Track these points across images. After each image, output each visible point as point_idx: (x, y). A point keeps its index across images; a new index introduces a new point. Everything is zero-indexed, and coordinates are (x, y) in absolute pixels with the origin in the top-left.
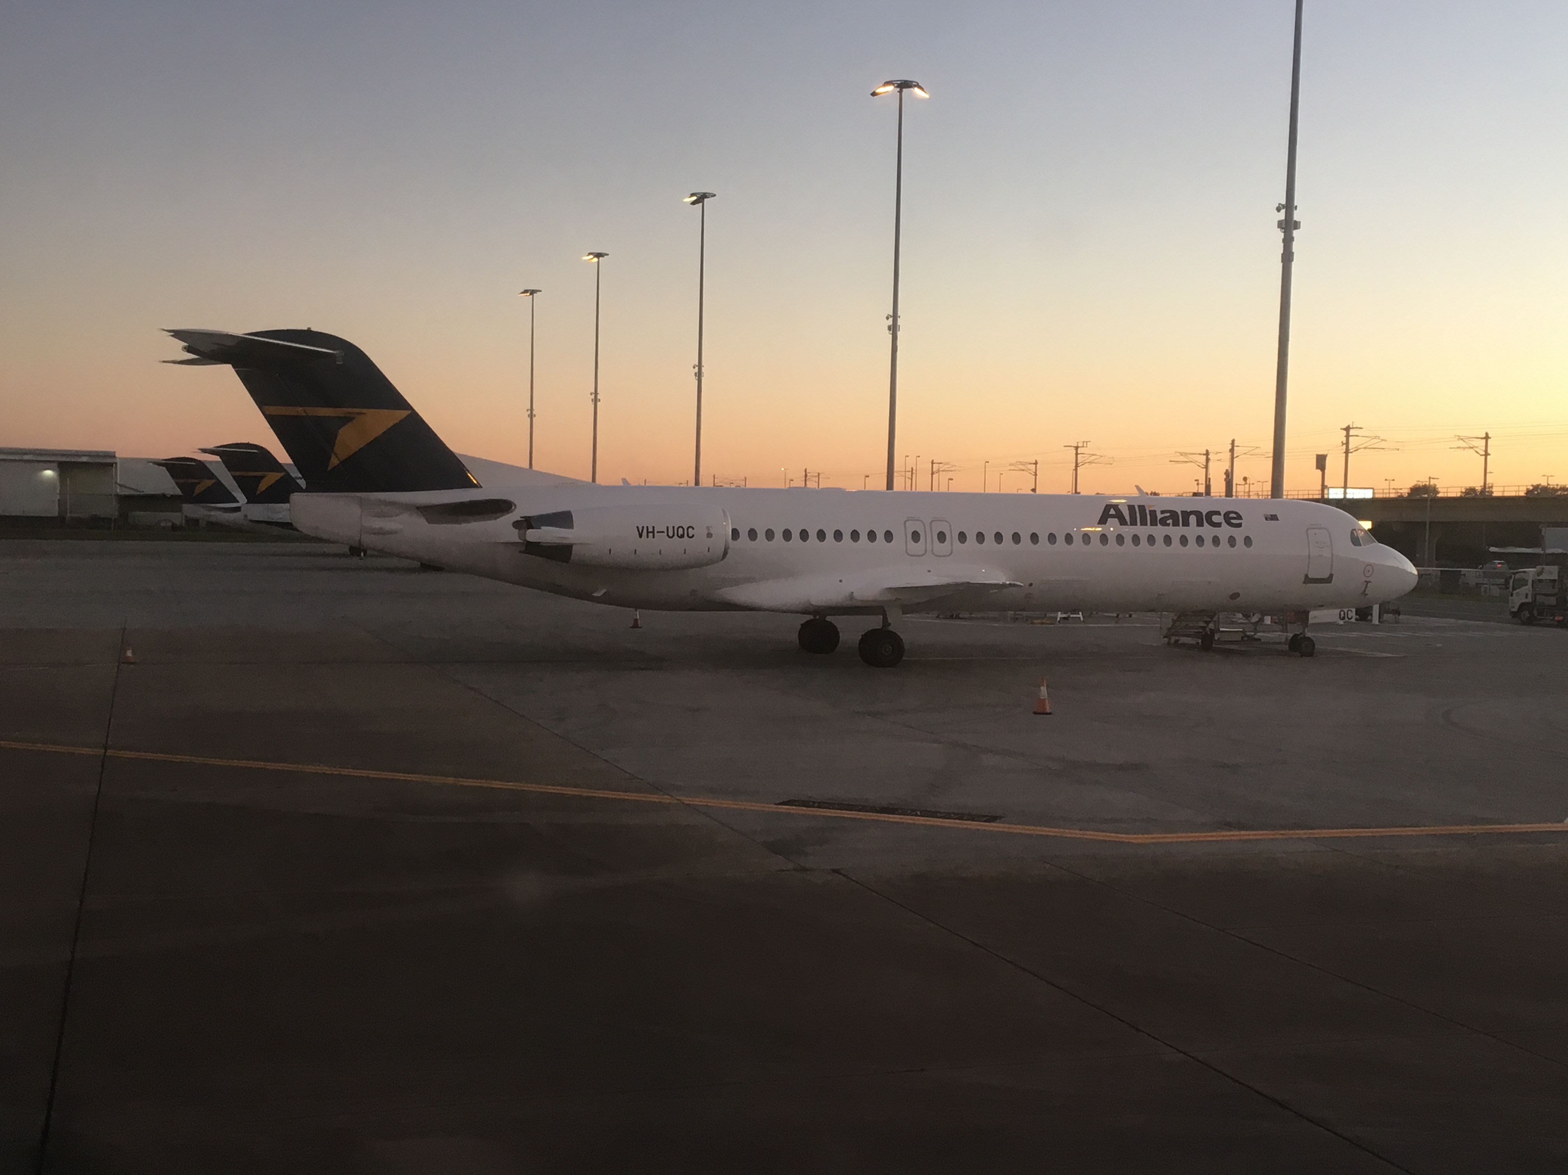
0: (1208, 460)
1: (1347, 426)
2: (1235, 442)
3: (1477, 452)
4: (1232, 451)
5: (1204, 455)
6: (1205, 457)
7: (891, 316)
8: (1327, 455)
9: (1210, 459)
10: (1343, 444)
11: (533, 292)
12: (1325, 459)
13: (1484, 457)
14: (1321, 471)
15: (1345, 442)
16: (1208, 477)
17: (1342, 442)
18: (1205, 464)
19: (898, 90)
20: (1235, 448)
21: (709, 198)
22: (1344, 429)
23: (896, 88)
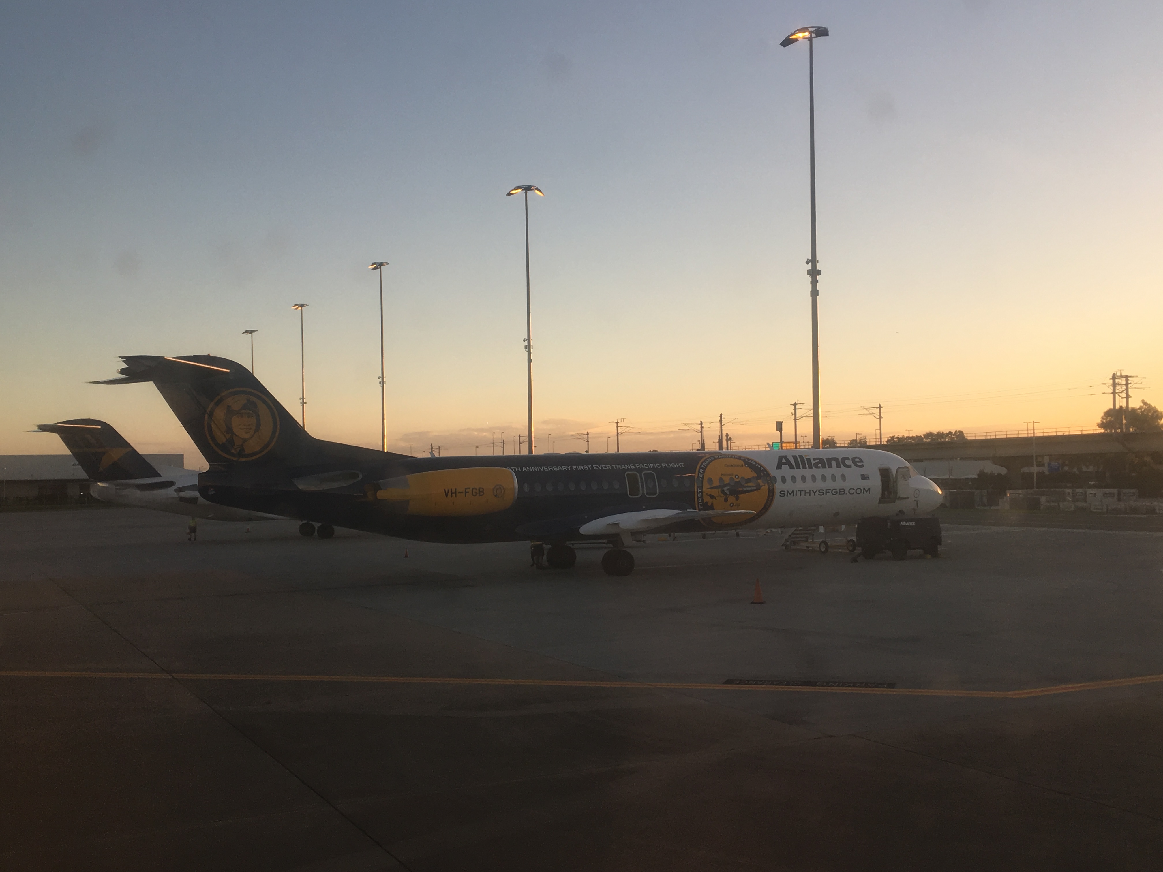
0: (702, 427)
1: (794, 403)
2: (722, 415)
4: (721, 421)
5: (699, 424)
6: (700, 425)
7: (527, 339)
8: (782, 422)
9: (703, 427)
10: (792, 414)
11: (252, 332)
12: (782, 424)
14: (780, 432)
15: (793, 413)
16: (703, 439)
17: (792, 413)
18: (700, 430)
19: (524, 191)
20: (723, 419)
21: (385, 265)
22: (792, 405)
23: (523, 190)
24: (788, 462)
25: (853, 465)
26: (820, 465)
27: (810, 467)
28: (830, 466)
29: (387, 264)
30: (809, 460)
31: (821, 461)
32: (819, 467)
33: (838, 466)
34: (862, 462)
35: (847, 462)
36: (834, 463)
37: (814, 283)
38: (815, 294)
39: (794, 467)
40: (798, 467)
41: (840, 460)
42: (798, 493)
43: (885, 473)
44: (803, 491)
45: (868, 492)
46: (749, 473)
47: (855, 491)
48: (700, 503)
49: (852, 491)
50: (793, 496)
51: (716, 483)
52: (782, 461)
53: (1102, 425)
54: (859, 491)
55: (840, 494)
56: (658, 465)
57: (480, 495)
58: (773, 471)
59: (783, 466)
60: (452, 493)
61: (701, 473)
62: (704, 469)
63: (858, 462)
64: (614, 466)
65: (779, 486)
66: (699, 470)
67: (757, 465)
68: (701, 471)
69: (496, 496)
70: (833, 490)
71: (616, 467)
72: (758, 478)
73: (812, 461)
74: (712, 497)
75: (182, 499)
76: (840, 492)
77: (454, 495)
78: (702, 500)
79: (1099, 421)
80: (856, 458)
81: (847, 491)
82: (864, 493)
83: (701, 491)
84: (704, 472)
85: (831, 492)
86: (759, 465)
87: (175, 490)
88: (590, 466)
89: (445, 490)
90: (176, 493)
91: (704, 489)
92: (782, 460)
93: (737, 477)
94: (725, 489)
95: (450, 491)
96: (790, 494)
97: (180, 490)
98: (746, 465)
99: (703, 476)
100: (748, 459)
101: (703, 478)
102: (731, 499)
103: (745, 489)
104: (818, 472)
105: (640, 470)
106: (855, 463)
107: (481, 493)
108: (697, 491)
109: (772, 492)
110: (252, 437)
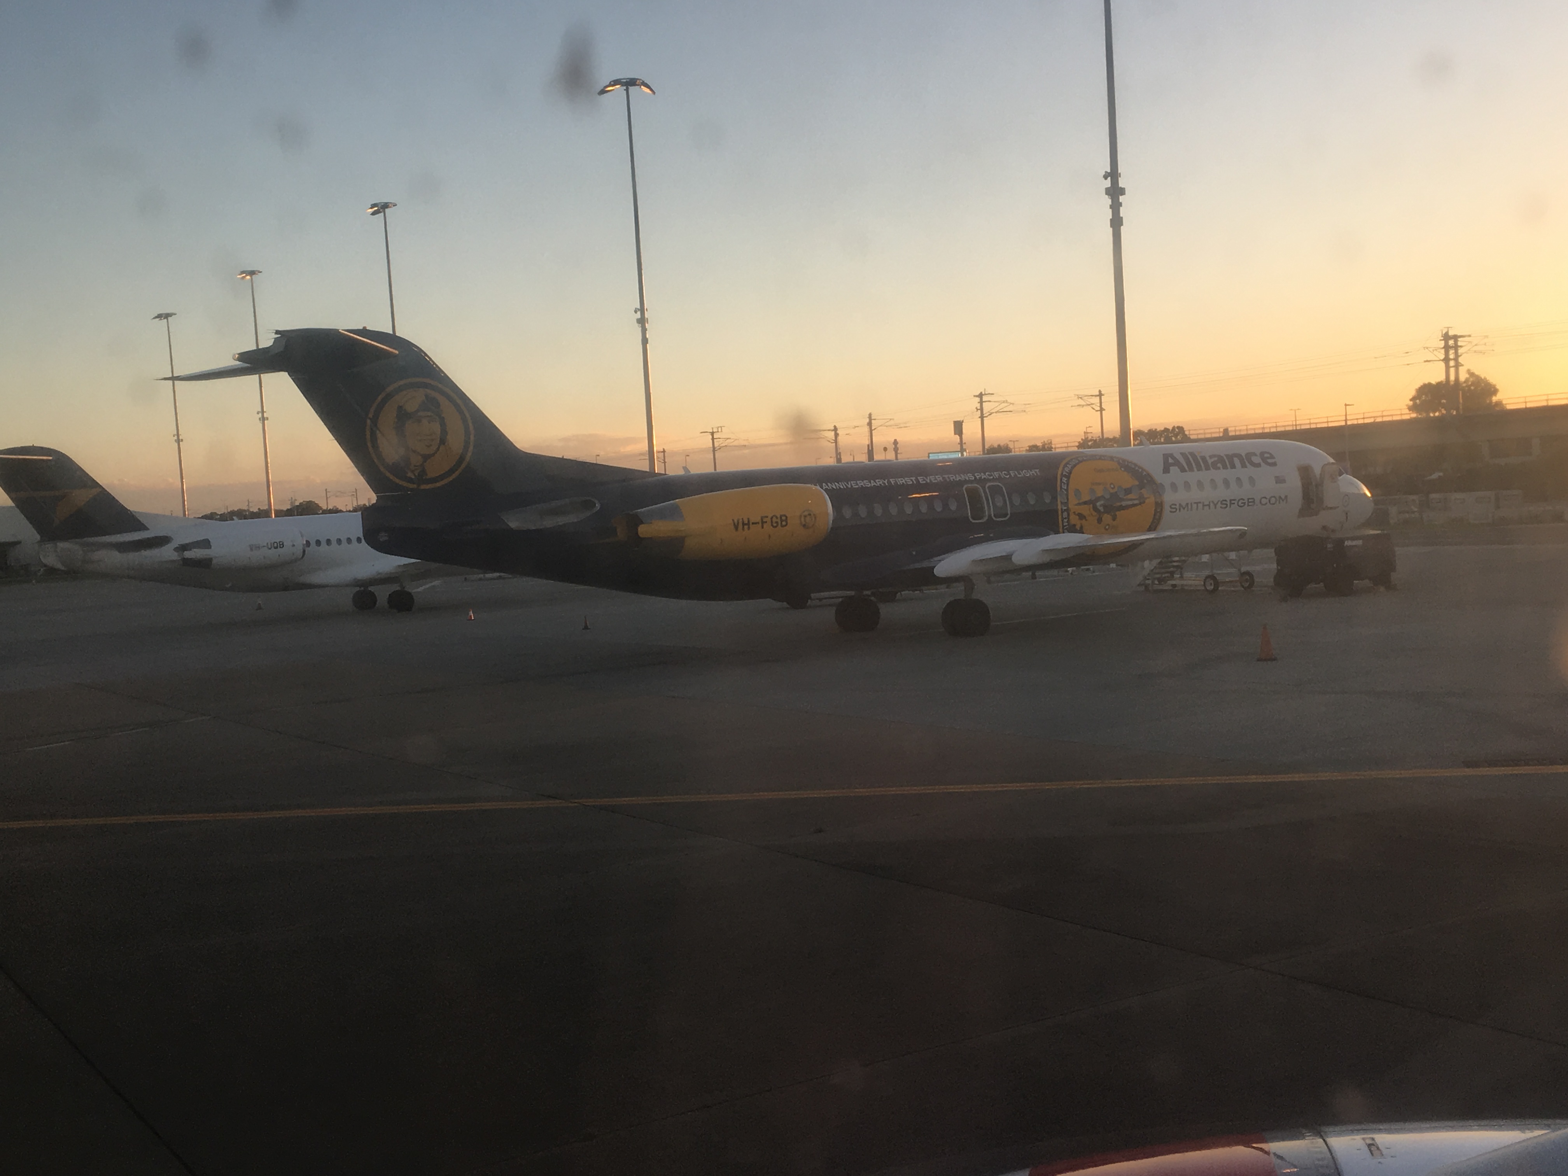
0: (836, 435)
1: (979, 392)
3: (1094, 409)
4: (870, 424)
6: (834, 432)
7: (638, 309)
8: (963, 421)
9: (838, 435)
10: (977, 410)
11: (167, 316)
12: (962, 425)
13: (1099, 412)
14: (959, 436)
15: (979, 408)
16: (839, 450)
17: (976, 408)
18: (834, 439)
19: (625, 88)
21: (391, 207)
22: (977, 396)
23: (622, 86)
24: (1177, 463)
25: (1262, 464)
27: (1207, 468)
28: (1233, 466)
29: (394, 206)
30: (1204, 459)
31: (1221, 459)
32: (1219, 468)
33: (1244, 466)
34: (1274, 458)
35: (1256, 460)
36: (1237, 461)
37: (1116, 207)
38: (1116, 222)
39: (1185, 468)
40: (1191, 469)
41: (1244, 457)
42: (1195, 506)
43: (1305, 472)
44: (1200, 503)
45: (1285, 501)
46: (1128, 481)
47: (1268, 500)
48: (1066, 526)
49: (1264, 501)
51: (1086, 498)
52: (1169, 462)
53: (1413, 407)
54: (1273, 500)
55: (1248, 505)
56: (1004, 473)
57: (782, 526)
58: (1158, 476)
59: (1171, 468)
60: (744, 524)
61: (1064, 483)
62: (1068, 477)
63: (1267, 459)
64: (946, 475)
65: (1169, 498)
66: (1061, 480)
67: (1137, 468)
68: (1065, 480)
69: (804, 526)
70: (1239, 500)
71: (948, 477)
72: (1141, 486)
73: (1208, 458)
74: (1081, 517)
75: (187, 562)
76: (1249, 502)
77: (746, 527)
78: (1068, 522)
79: (1409, 402)
80: (1266, 453)
81: (1257, 501)
82: (1279, 503)
83: (1066, 508)
84: (1068, 481)
85: (1236, 503)
86: (1140, 467)
87: (176, 549)
88: (913, 479)
89: (733, 520)
90: (176, 554)
91: (1070, 506)
92: (1168, 459)
93: (1112, 486)
94: (1098, 504)
95: (740, 520)
96: (1184, 509)
97: (183, 548)
98: (1123, 469)
99: (1068, 487)
100: (1124, 461)
101: (1067, 490)
102: (1107, 518)
103: (1124, 503)
104: (1219, 475)
105: (983, 483)
106: (1264, 460)
107: (784, 523)
108: (1062, 509)
109: (1159, 505)
110: (436, 452)
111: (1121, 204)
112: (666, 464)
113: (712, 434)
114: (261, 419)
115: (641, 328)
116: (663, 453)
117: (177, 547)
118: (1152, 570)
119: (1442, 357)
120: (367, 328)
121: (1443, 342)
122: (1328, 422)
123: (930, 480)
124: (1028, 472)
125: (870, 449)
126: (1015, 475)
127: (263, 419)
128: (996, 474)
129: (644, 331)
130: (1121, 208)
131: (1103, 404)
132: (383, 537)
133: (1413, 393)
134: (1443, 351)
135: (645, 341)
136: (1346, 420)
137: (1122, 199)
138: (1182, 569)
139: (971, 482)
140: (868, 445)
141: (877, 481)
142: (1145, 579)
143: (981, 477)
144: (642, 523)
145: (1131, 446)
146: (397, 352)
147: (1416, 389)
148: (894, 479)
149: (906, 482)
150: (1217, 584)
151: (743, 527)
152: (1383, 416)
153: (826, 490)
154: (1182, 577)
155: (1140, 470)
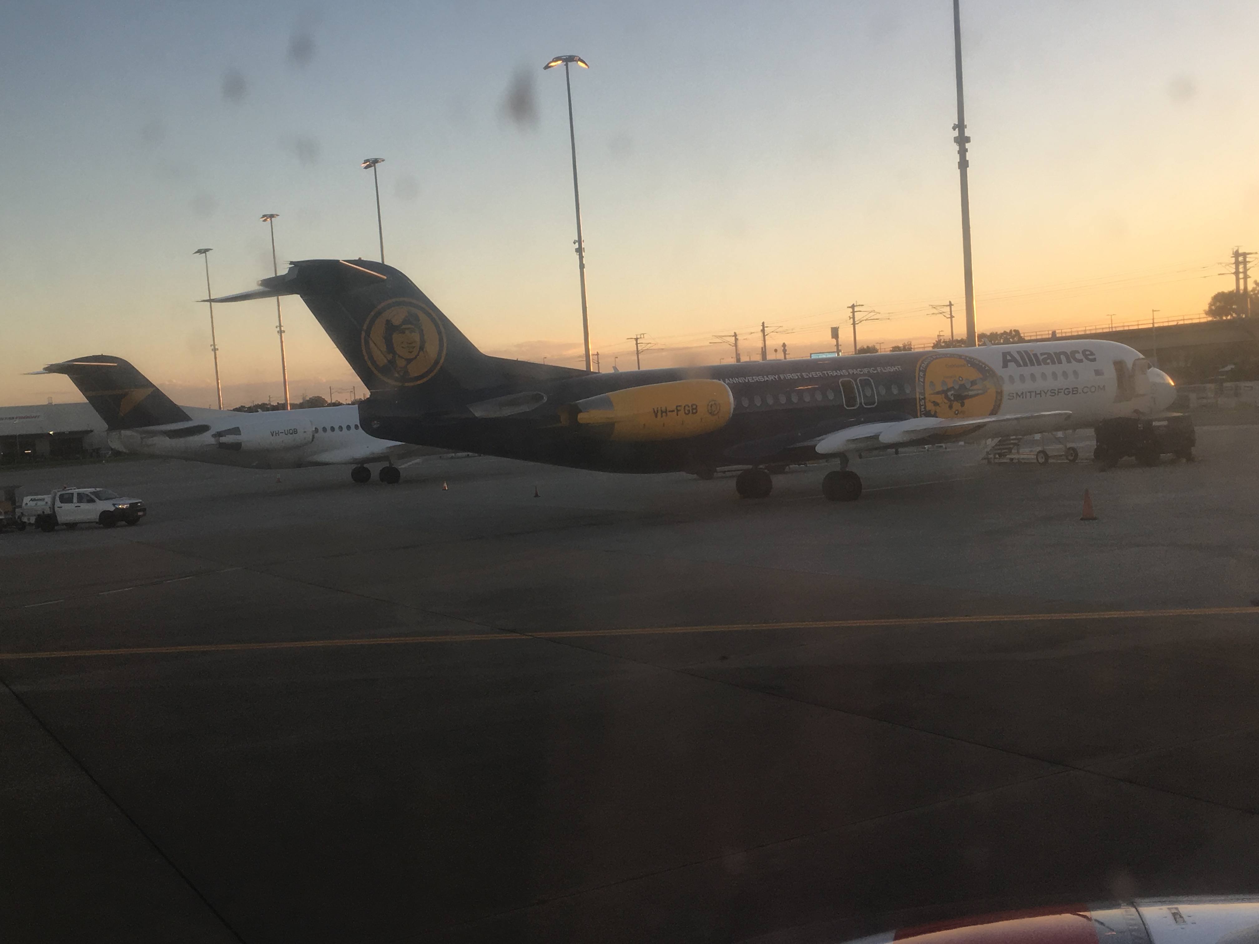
0: (736, 340)
1: (852, 304)
2: (765, 324)
3: (945, 316)
4: (763, 331)
5: (733, 336)
6: (734, 338)
7: (577, 241)
8: (838, 327)
9: (738, 339)
10: (850, 318)
11: (205, 251)
12: (838, 330)
13: (950, 319)
14: (836, 339)
15: (852, 317)
16: (738, 351)
17: (849, 317)
18: (734, 343)
19: (565, 63)
20: (765, 329)
21: (380, 162)
22: (850, 307)
23: (563, 62)
24: (1014, 360)
25: (1084, 359)
26: (1049, 361)
27: (1039, 364)
28: (1060, 362)
29: (382, 161)
30: (1035, 355)
31: (1049, 356)
32: (1048, 364)
33: (1069, 361)
34: (1094, 355)
35: (1078, 356)
36: (1063, 357)
37: (963, 152)
38: (963, 165)
39: (1020, 364)
40: (1025, 365)
41: (1069, 354)
42: (1028, 394)
43: (1119, 365)
44: (1033, 392)
45: (1103, 390)
46: (973, 374)
47: (1089, 389)
48: (923, 411)
49: (1085, 390)
50: (1023, 398)
51: (939, 388)
52: (1007, 359)
53: (1210, 312)
54: (1093, 389)
55: (1073, 394)
56: (872, 370)
57: (693, 413)
58: (999, 370)
59: (1009, 363)
60: (662, 412)
61: (921, 377)
62: (924, 372)
63: (1089, 356)
64: (825, 372)
65: (1007, 388)
66: (919, 374)
67: (980, 364)
68: (921, 374)
69: (711, 413)
70: (1065, 389)
71: (827, 373)
72: (985, 379)
73: (1039, 356)
74: (936, 404)
75: (222, 446)
76: (1073, 391)
77: (664, 414)
78: (925, 408)
79: (1206, 308)
80: (1087, 350)
81: (1080, 391)
82: (1098, 391)
83: (923, 397)
84: (925, 375)
85: (1063, 392)
86: (984, 364)
87: (214, 436)
88: (799, 374)
89: (653, 409)
90: (213, 439)
91: (926, 396)
92: (1006, 357)
93: (961, 379)
94: (949, 394)
95: (659, 409)
96: (1020, 397)
97: (219, 434)
98: (969, 365)
99: (924, 380)
100: (970, 358)
101: (924, 382)
102: (956, 405)
103: (971, 393)
104: (1048, 369)
105: (855, 377)
106: (1086, 357)
107: (694, 411)
108: (919, 398)
109: (1000, 393)
110: (416, 357)
111: (966, 150)
112: (600, 364)
113: (637, 339)
114: (279, 332)
115: (578, 256)
116: (596, 356)
117: (214, 434)
118: (993, 447)
119: (1234, 271)
120: (362, 259)
121: (1234, 258)
122: (1138, 325)
123: (812, 376)
124: (892, 368)
125: (764, 350)
126: (881, 371)
127: (281, 332)
128: (866, 370)
129: (581, 258)
130: (967, 153)
131: (953, 312)
132: (376, 424)
133: (1209, 300)
134: (1234, 266)
135: (582, 266)
136: (1153, 323)
137: (967, 145)
138: (1019, 445)
139: (845, 376)
140: (762, 348)
141: (769, 376)
142: (988, 453)
143: (854, 373)
144: (581, 411)
145: (976, 346)
146: (385, 278)
147: (1212, 297)
148: (783, 375)
149: (792, 376)
150: (1047, 457)
151: (662, 414)
152: (1184, 320)
153: (728, 384)
154: (1018, 453)
155: (983, 366)
